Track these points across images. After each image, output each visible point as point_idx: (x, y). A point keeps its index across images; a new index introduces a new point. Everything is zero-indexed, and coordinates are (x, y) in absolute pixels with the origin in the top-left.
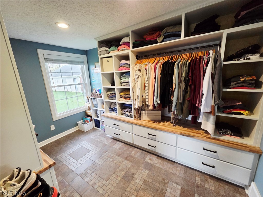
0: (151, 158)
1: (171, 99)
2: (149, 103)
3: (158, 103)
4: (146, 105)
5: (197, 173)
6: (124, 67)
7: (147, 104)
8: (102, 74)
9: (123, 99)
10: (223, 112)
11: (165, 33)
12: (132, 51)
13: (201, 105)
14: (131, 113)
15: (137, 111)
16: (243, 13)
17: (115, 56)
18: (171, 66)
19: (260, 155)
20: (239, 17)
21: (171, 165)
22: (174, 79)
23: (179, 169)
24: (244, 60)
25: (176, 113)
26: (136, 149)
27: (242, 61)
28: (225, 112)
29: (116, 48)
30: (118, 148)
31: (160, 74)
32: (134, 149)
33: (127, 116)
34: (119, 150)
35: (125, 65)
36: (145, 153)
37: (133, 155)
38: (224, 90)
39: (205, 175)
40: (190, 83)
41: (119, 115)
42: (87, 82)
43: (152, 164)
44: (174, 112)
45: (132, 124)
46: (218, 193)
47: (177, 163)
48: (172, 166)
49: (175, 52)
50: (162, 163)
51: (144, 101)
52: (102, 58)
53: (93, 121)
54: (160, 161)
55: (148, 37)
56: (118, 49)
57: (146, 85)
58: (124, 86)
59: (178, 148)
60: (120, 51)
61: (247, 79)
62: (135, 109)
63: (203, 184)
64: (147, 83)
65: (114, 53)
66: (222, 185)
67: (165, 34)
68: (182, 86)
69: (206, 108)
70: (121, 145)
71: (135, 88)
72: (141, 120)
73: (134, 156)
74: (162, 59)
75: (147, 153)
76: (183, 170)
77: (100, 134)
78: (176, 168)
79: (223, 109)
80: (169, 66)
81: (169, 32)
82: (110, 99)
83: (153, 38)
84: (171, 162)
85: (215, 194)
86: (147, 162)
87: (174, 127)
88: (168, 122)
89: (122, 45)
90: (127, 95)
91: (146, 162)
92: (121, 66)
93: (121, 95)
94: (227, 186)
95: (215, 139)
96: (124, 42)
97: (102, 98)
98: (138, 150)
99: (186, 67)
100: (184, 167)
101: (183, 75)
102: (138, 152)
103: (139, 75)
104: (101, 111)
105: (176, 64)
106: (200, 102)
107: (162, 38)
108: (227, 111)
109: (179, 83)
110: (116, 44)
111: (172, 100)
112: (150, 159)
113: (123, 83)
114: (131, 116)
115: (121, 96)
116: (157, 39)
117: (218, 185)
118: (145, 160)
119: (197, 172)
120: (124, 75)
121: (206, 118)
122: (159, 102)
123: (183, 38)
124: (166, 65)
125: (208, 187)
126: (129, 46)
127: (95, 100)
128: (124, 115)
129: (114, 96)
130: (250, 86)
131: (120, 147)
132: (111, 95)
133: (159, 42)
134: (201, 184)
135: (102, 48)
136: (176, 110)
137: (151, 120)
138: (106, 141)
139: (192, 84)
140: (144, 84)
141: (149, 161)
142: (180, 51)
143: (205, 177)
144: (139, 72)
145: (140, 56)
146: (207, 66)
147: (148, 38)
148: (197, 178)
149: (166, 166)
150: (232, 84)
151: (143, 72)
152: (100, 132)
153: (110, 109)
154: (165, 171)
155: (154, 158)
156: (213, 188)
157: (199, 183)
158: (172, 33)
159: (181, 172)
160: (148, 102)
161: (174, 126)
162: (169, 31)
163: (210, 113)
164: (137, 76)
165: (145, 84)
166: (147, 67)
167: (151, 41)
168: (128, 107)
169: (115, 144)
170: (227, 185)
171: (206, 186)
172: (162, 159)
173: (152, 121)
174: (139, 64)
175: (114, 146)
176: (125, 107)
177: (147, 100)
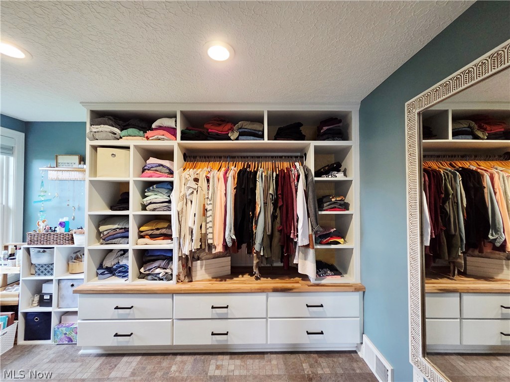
0: (219, 363)
1: (253, 231)
2: (213, 241)
3: (232, 240)
4: (207, 247)
5: (301, 357)
6: (156, 171)
7: (208, 244)
8: (91, 181)
9: (147, 240)
10: (321, 243)
11: (240, 128)
12: (179, 144)
13: (297, 236)
14: (168, 271)
15: (184, 263)
16: (325, 128)
17: (136, 146)
18: (250, 176)
19: (364, 292)
20: (322, 131)
21: (259, 362)
22: (258, 197)
23: (274, 362)
24: (332, 177)
25: (262, 254)
26: (179, 358)
27: (330, 178)
28: (323, 243)
29: (142, 132)
30: (127, 374)
31: (235, 189)
32: (174, 360)
33: (156, 278)
34: (132, 378)
35: (158, 168)
36: (203, 357)
37: (177, 374)
38: (320, 213)
39: (312, 355)
40: (280, 204)
41: (133, 281)
42: (11, 204)
43: (225, 376)
44: (258, 253)
45: (172, 293)
46: (336, 374)
47: (267, 353)
48: (263, 363)
49: (252, 157)
50: (243, 364)
51: (203, 238)
52: (95, 148)
53: (21, 320)
54: (238, 362)
55: (213, 127)
56: (146, 135)
57: (209, 207)
58: (154, 210)
59: (269, 319)
60: (152, 140)
61: (337, 199)
62: (180, 258)
63: (314, 370)
64: (210, 204)
65: (135, 140)
66: (335, 360)
67: (240, 130)
68: (269, 208)
69: (304, 239)
70: (134, 364)
71: (184, 213)
72: (191, 281)
73: (179, 377)
74: (233, 166)
75: (207, 356)
76: (282, 362)
77: (52, 356)
78: (269, 363)
79: (320, 239)
80: (249, 177)
81: (246, 129)
82: (107, 242)
83: (221, 132)
84: (258, 355)
85: (333, 379)
86: (215, 376)
87: (258, 281)
88: (244, 276)
89: (156, 129)
90: (158, 229)
91: (211, 377)
92: (148, 170)
93: (142, 232)
94: (340, 359)
95: (318, 285)
96: (161, 125)
97: (73, 243)
98: (185, 358)
99: (273, 180)
100: (281, 356)
101: (271, 191)
102: (185, 364)
103: (195, 189)
104: (63, 284)
105: (258, 174)
106: (296, 231)
107: (236, 134)
108: (324, 241)
109: (265, 203)
110: (140, 126)
111: (255, 231)
112: (218, 367)
113: (151, 203)
114: (169, 277)
115: (142, 234)
116: (228, 134)
117: (331, 362)
118: (209, 374)
119: (300, 355)
120: (153, 188)
121: (303, 255)
122: (234, 237)
123: (266, 140)
124: (243, 174)
125: (323, 372)
126: (175, 135)
127: (44, 251)
128: (149, 277)
129: (119, 235)
130: (341, 207)
131: (134, 369)
132: (112, 233)
133: (232, 138)
134: (313, 373)
135: (102, 126)
136: (262, 249)
137: (213, 278)
138: (79, 370)
139: (283, 205)
140: (204, 205)
141: (218, 373)
142: (258, 157)
143: (313, 358)
144: (195, 183)
145: (190, 156)
146: (298, 181)
147: (213, 130)
148: (304, 365)
149: (252, 368)
150: (325, 205)
151: (202, 184)
152: (51, 352)
153: (100, 271)
154: (254, 379)
155: (225, 360)
156: (328, 370)
157: (310, 373)
158: (250, 131)
159: (280, 366)
160: (212, 239)
161: (257, 278)
162: (245, 127)
163: (307, 246)
164: (190, 191)
165: (206, 205)
166: (210, 176)
167: (217, 134)
168: (160, 257)
169: (116, 366)
170: (340, 356)
171: (320, 372)
172: (241, 356)
173: (215, 280)
174: (191, 170)
175: (113, 374)
176: (153, 258)
177: (210, 236)
